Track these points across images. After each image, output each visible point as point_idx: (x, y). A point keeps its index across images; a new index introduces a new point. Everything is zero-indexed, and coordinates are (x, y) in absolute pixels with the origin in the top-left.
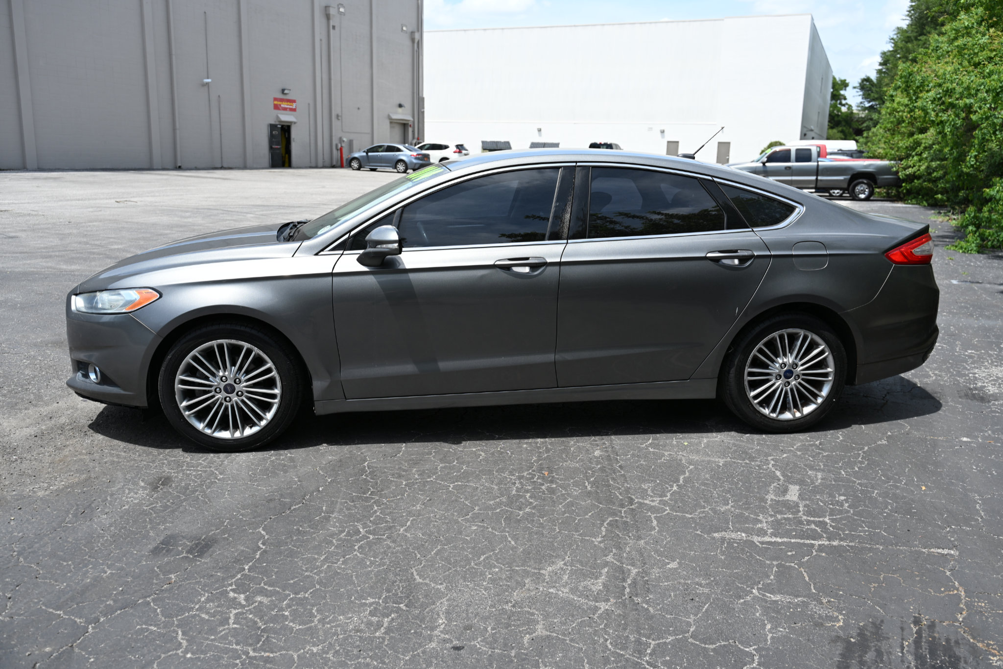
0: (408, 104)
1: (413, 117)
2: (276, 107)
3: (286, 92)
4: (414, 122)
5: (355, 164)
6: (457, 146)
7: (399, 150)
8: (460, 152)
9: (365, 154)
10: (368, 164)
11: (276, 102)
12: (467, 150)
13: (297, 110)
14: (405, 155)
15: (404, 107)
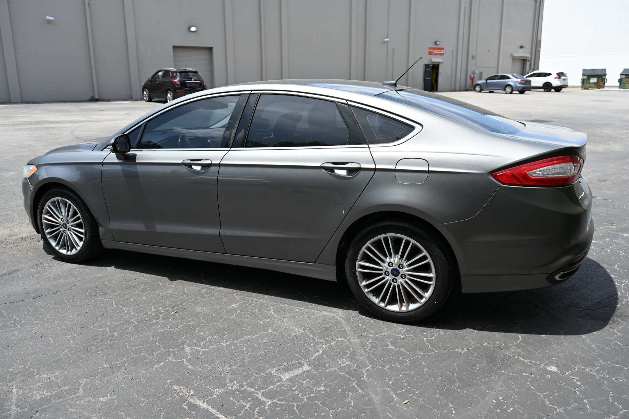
0: (528, 47)
1: (531, 55)
2: (430, 53)
3: (437, 43)
4: (531, 58)
5: (478, 88)
6: (558, 74)
7: (508, 78)
8: (560, 78)
9: (485, 81)
10: (486, 88)
11: (430, 50)
12: (566, 76)
13: (445, 54)
14: (512, 81)
15: (524, 48)
